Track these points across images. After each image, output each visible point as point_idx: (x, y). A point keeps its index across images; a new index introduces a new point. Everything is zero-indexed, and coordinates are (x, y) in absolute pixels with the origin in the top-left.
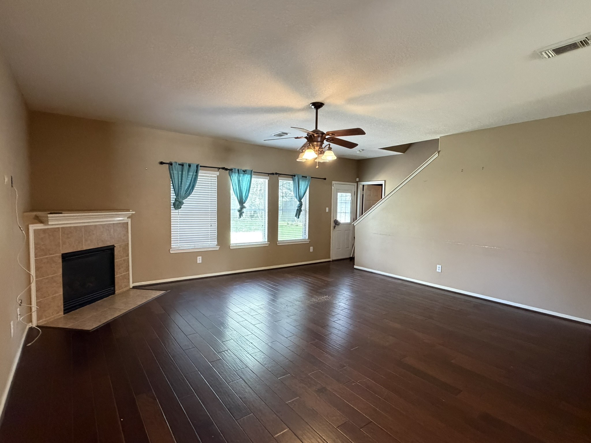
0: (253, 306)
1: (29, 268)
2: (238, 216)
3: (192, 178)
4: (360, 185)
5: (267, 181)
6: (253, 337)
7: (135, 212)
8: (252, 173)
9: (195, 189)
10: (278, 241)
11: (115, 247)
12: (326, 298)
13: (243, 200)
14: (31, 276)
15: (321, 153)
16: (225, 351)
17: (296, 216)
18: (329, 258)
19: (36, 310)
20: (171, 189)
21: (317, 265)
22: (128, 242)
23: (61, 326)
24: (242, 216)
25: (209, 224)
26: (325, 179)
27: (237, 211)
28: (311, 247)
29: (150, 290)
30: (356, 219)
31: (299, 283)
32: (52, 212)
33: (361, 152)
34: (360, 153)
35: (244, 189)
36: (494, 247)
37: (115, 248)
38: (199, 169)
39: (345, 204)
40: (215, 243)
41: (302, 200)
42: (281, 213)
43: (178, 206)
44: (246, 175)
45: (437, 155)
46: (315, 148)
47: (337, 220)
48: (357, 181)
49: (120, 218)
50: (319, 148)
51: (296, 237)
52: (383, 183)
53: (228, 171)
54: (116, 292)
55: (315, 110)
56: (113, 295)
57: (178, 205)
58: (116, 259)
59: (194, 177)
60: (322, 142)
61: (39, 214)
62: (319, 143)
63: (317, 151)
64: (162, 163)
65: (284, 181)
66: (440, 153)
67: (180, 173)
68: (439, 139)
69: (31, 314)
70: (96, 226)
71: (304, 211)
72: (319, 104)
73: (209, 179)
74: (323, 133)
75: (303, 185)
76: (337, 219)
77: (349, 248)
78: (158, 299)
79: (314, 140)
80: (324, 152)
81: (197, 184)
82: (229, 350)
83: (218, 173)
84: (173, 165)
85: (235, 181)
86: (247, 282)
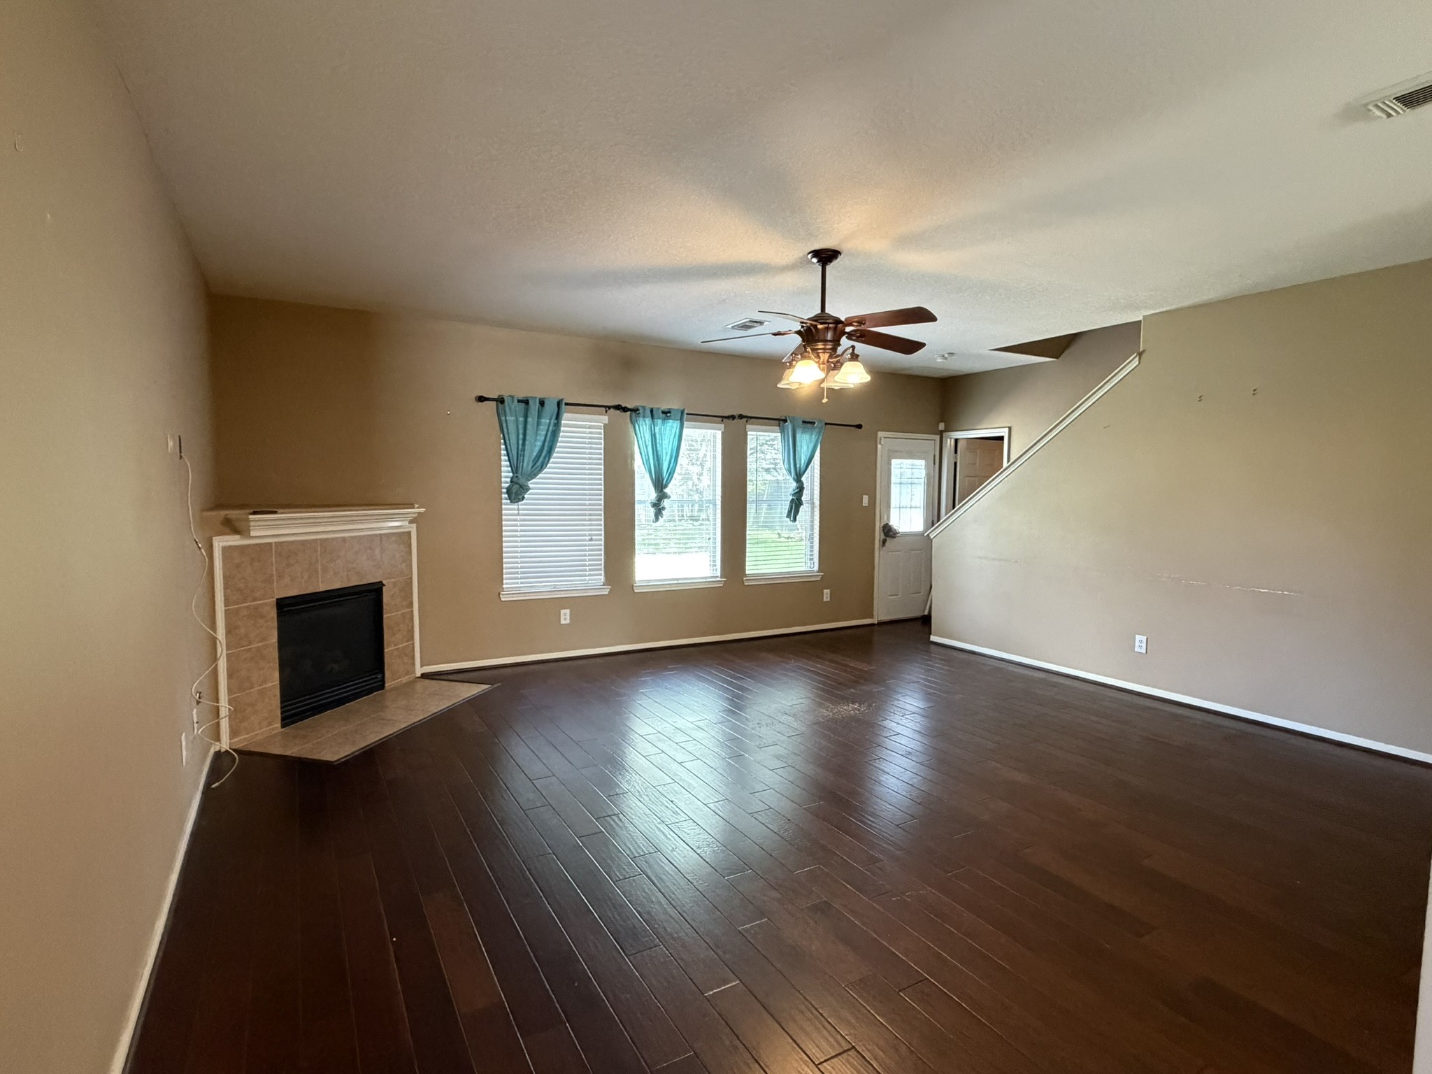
0: (680, 723)
1: (213, 625)
2: (653, 517)
3: (548, 431)
4: (949, 440)
5: (719, 434)
6: (676, 789)
7: (424, 510)
8: (683, 416)
9: (555, 455)
10: (745, 575)
11: (384, 585)
12: (854, 709)
13: (663, 481)
14: (218, 641)
15: (835, 368)
16: (613, 817)
17: (788, 516)
18: (872, 616)
19: (228, 714)
20: (503, 458)
21: (842, 632)
22: (412, 574)
23: (277, 750)
24: (662, 517)
25: (585, 535)
26: (859, 427)
27: (650, 506)
28: (825, 591)
29: (456, 683)
30: (939, 520)
31: (792, 674)
32: (256, 510)
33: (946, 358)
34: (945, 361)
35: (666, 453)
36: (1283, 591)
37: (384, 588)
38: (563, 410)
39: (910, 485)
40: (601, 579)
41: (803, 479)
42: (754, 511)
43: (517, 494)
44: (671, 421)
45: (1136, 362)
46: (818, 357)
47: (890, 526)
48: (940, 429)
49: (395, 522)
50: (830, 357)
51: (790, 565)
52: (1004, 432)
53: (629, 413)
54: (386, 685)
55: (820, 268)
56: (380, 691)
57: (517, 492)
58: (387, 613)
59: (551, 428)
60: (836, 342)
61: (233, 514)
62: (829, 343)
63: (824, 364)
64: (481, 399)
65: (759, 433)
66: (1144, 356)
67: (521, 419)
68: (1140, 321)
69: (218, 724)
70: (344, 539)
71: (808, 503)
72: (830, 253)
73: (585, 433)
74: (837, 321)
75: (806, 442)
76: (891, 524)
77: (920, 593)
78: (472, 702)
79: (817, 338)
80: (842, 364)
81: (558, 444)
82: (622, 815)
83: (605, 419)
84: (506, 402)
85: (644, 437)
86: (672, 670)
